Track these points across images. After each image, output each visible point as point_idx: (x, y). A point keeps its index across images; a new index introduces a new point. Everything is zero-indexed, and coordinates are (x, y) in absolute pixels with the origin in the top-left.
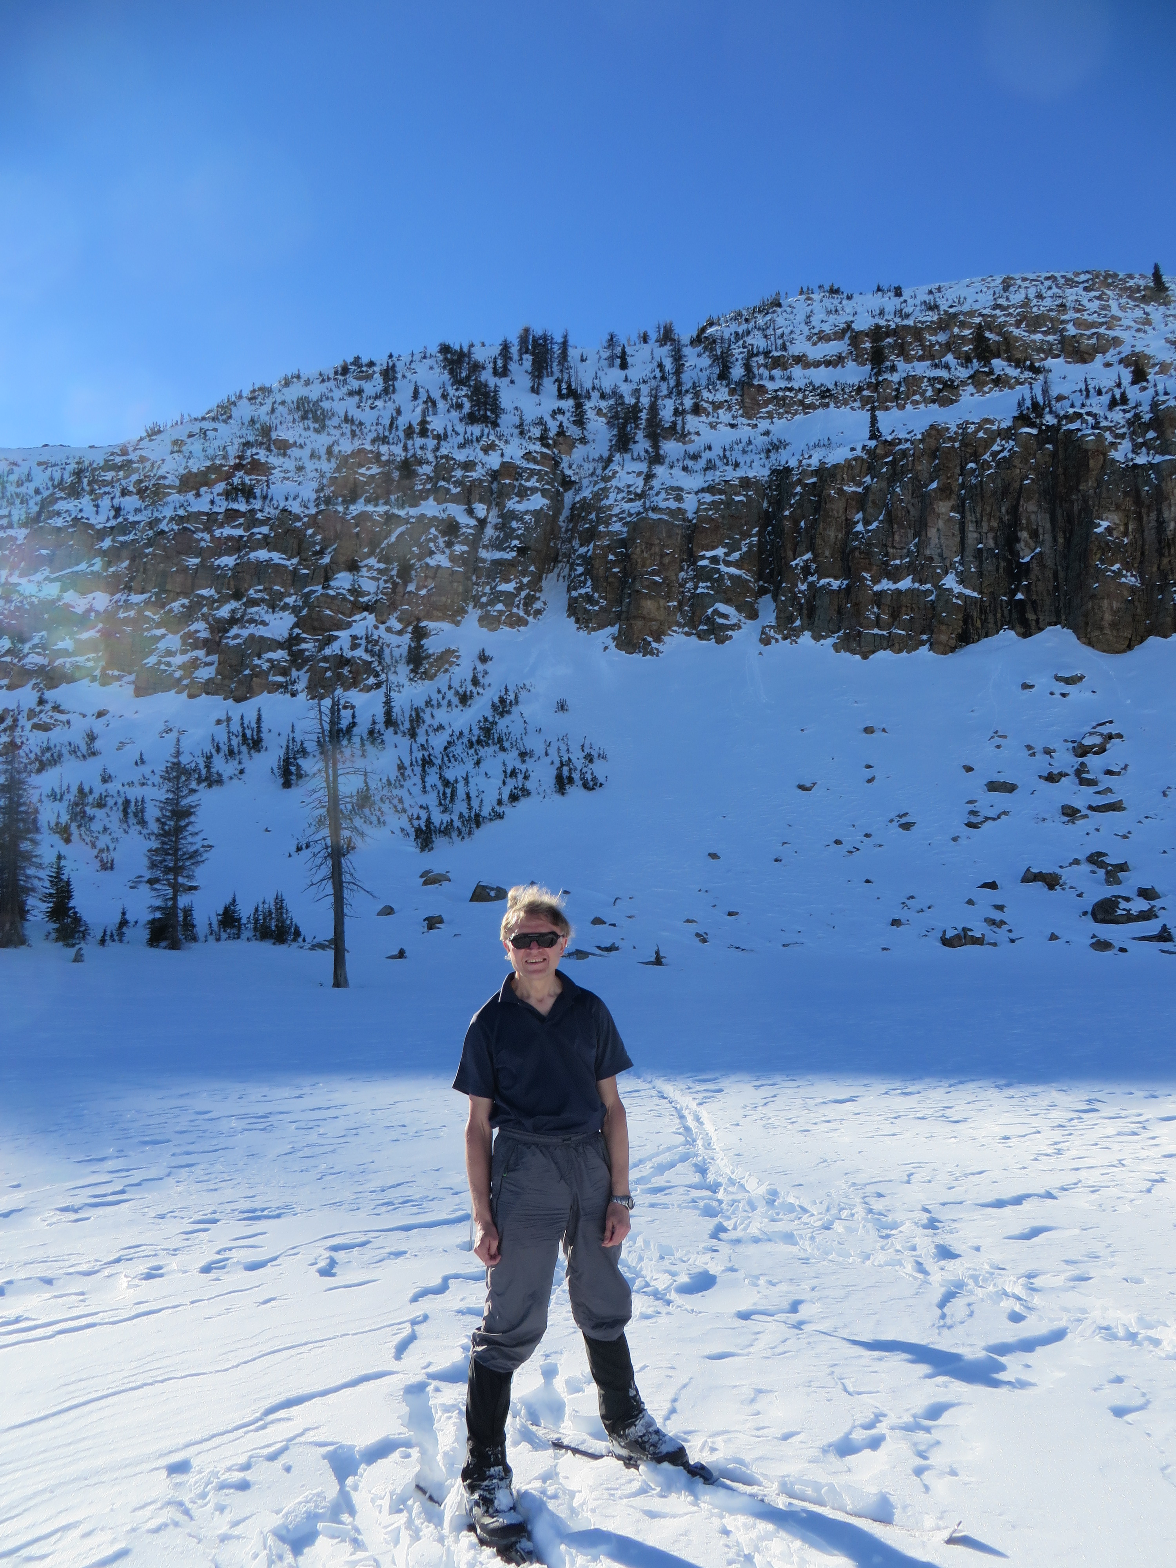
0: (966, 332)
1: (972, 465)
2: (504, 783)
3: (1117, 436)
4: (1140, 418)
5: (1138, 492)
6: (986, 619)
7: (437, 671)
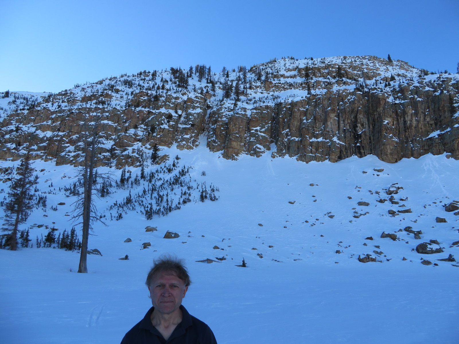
0: (334, 70)
1: (341, 103)
2: (181, 197)
3: (388, 95)
4: (396, 90)
5: (397, 112)
6: (347, 152)
7: (161, 162)
